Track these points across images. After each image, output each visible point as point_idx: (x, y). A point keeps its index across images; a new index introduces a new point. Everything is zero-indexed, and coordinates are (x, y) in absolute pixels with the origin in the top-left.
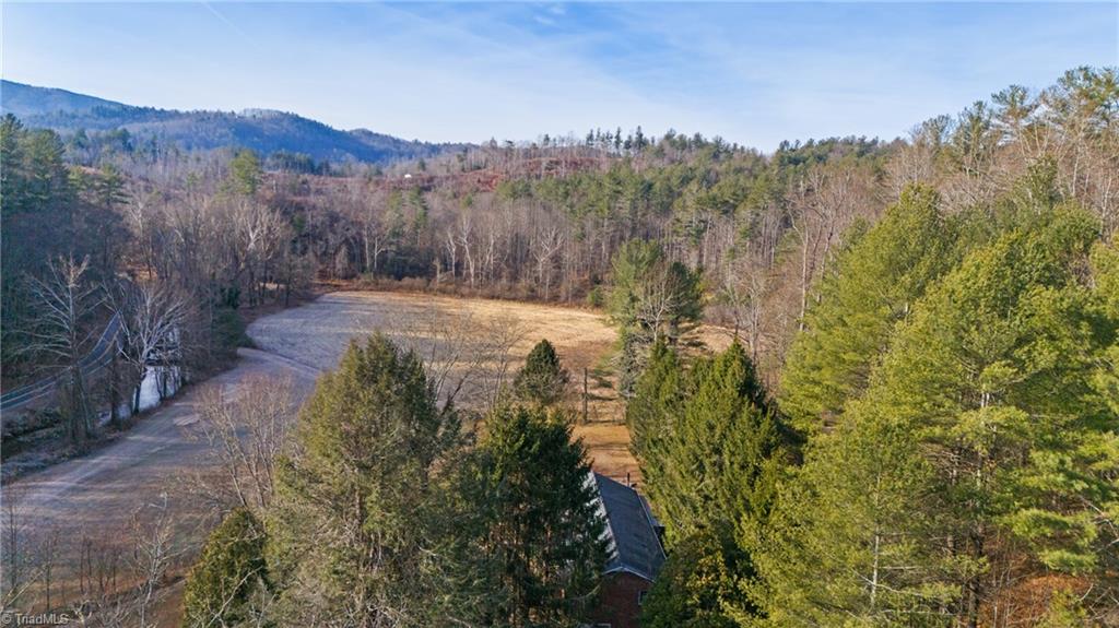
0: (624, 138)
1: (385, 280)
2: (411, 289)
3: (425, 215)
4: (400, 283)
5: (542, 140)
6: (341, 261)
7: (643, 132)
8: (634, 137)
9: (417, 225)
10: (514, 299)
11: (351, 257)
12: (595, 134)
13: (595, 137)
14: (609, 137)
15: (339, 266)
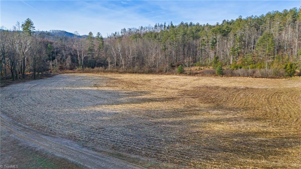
0: (167, 26)
1: (87, 68)
2: (98, 72)
3: (103, 44)
4: (93, 70)
5: (140, 28)
6: (68, 62)
7: (173, 23)
8: (170, 25)
9: (100, 47)
10: (143, 73)
11: (73, 60)
12: (157, 25)
13: (157, 26)
14: (162, 26)
15: (68, 64)
